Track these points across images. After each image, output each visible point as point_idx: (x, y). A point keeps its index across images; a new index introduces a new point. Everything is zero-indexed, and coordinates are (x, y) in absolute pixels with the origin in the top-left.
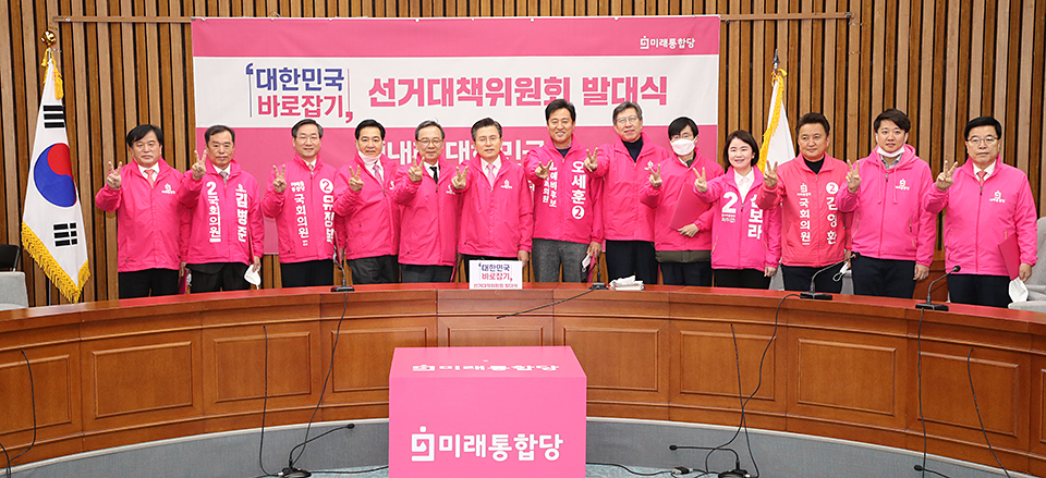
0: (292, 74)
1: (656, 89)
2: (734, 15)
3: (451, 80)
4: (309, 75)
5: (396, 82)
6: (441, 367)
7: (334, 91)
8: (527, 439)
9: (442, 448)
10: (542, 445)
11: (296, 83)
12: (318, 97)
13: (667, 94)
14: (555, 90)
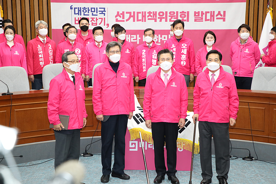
0: (87, 10)
1: (222, 15)
3: (145, 12)
4: (93, 10)
5: (125, 13)
7: (102, 16)
9: (140, 146)
11: (88, 13)
12: (96, 18)
13: (226, 17)
14: (184, 16)
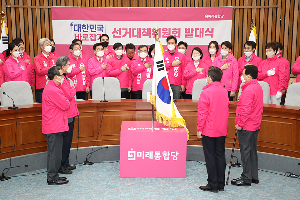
0: (86, 26)
1: (210, 32)
2: (237, 7)
3: (140, 29)
4: (92, 27)
5: (122, 29)
6: (138, 129)
7: (100, 32)
8: (167, 153)
9: (138, 156)
10: (172, 155)
11: (87, 29)
12: (95, 34)
13: (214, 34)
14: (176, 32)
